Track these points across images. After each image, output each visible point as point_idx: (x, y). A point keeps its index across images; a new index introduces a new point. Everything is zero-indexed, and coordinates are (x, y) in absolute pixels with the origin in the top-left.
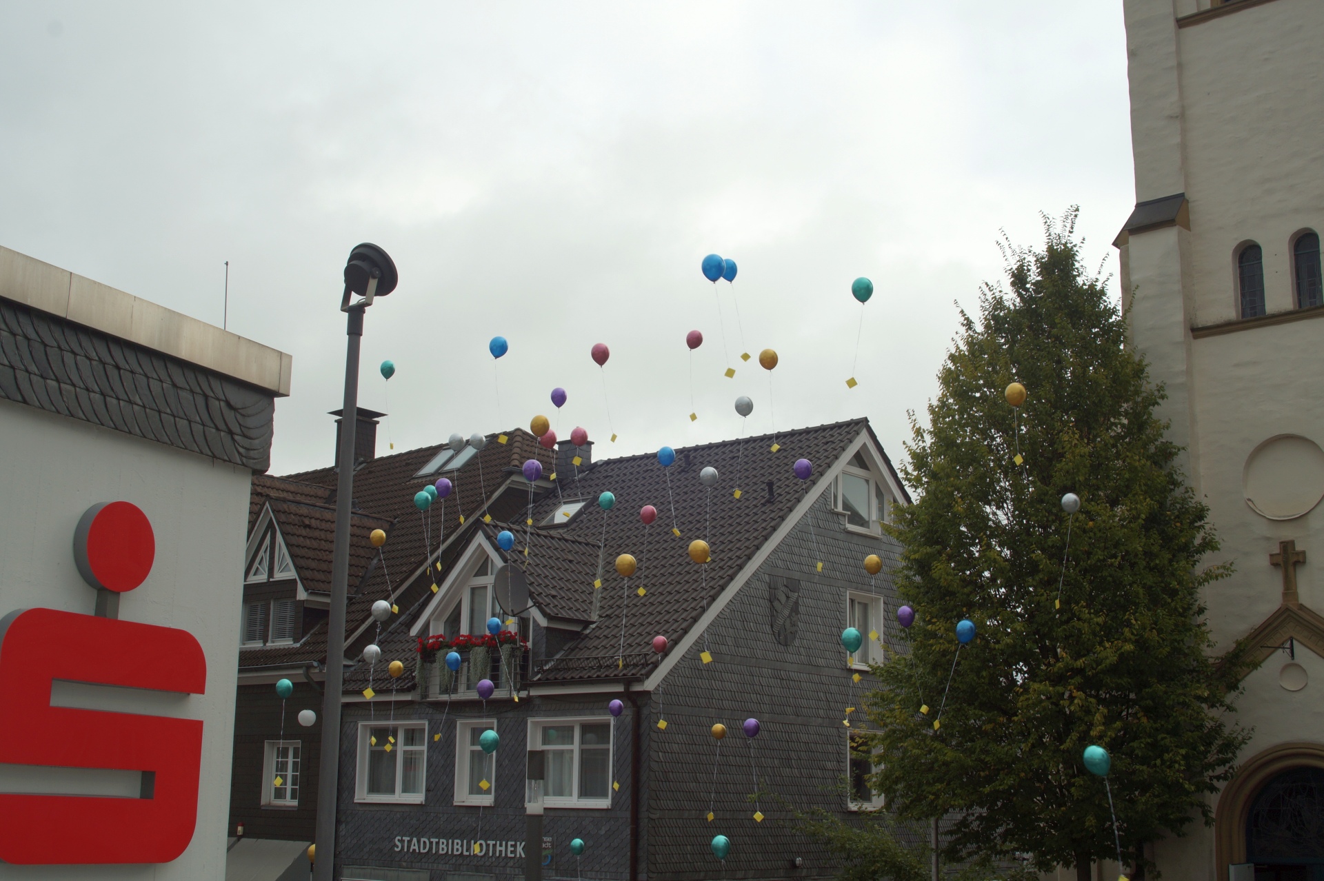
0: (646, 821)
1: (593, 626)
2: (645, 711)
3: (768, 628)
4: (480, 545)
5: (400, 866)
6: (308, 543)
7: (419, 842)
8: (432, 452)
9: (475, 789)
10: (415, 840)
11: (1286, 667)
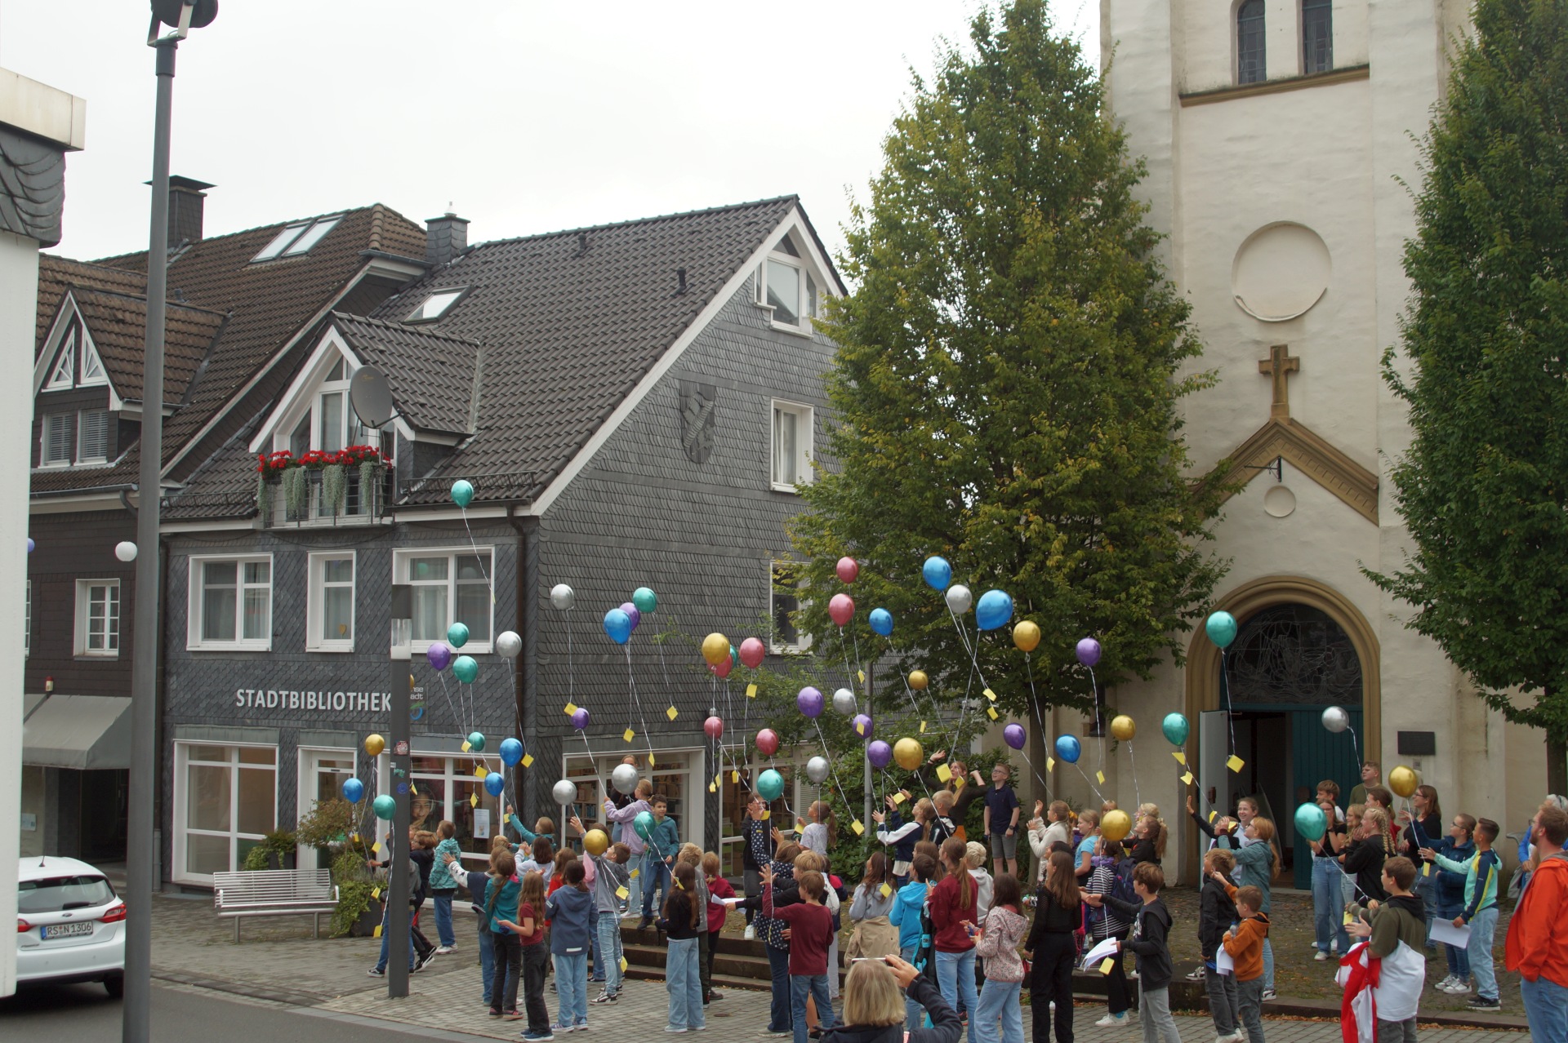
0: (534, 667)
1: (470, 440)
2: (533, 540)
3: (677, 443)
4: (332, 343)
5: (244, 724)
6: (122, 341)
7: (265, 695)
8: (274, 231)
9: (334, 630)
10: (260, 693)
11: (1272, 490)
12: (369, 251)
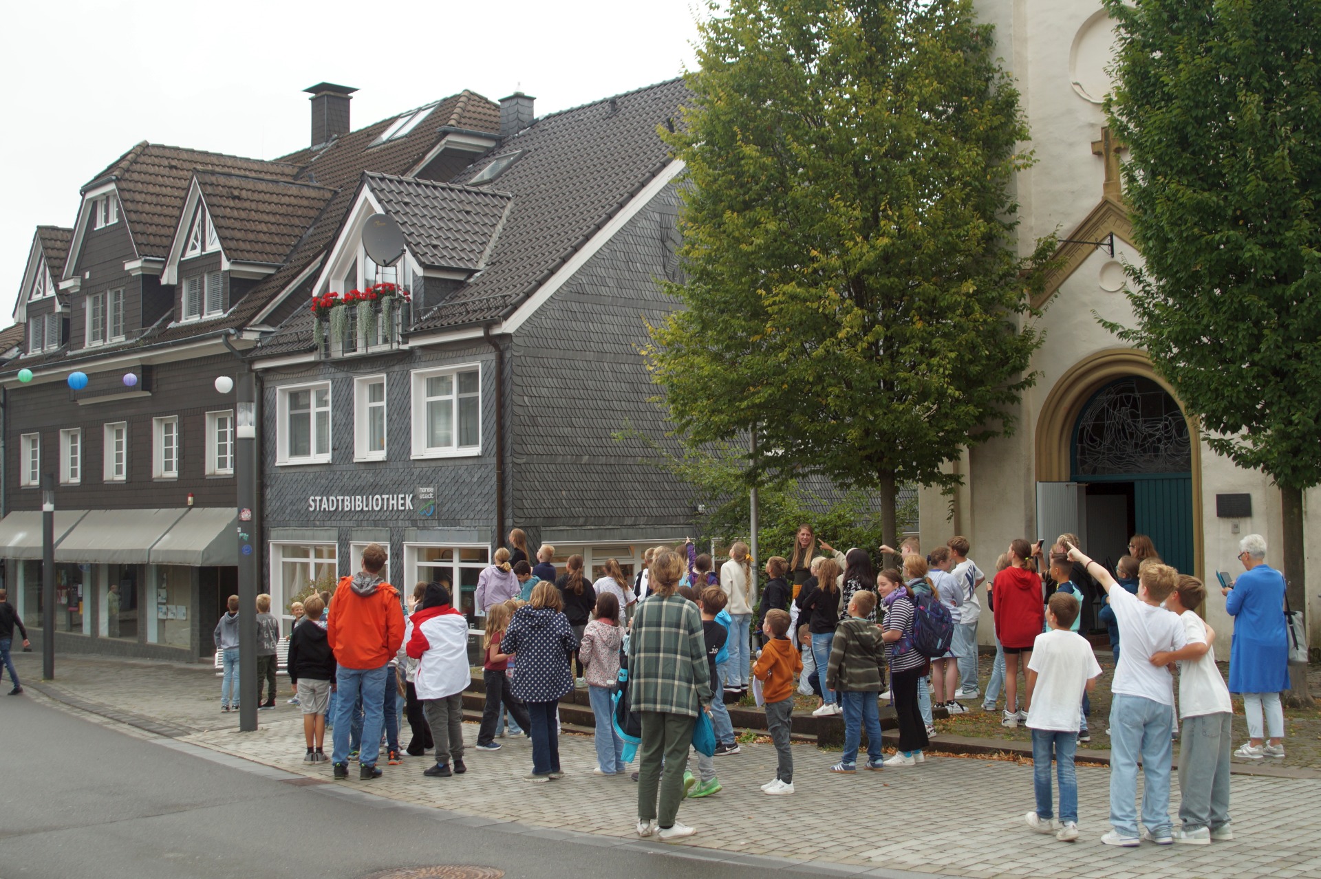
0: (510, 465)
1: (478, 274)
2: (508, 355)
3: (660, 269)
4: (366, 199)
5: (315, 526)
6: (235, 213)
7: (328, 500)
9: (375, 446)
10: (325, 498)
11: (1107, 267)
12: (446, 127)
